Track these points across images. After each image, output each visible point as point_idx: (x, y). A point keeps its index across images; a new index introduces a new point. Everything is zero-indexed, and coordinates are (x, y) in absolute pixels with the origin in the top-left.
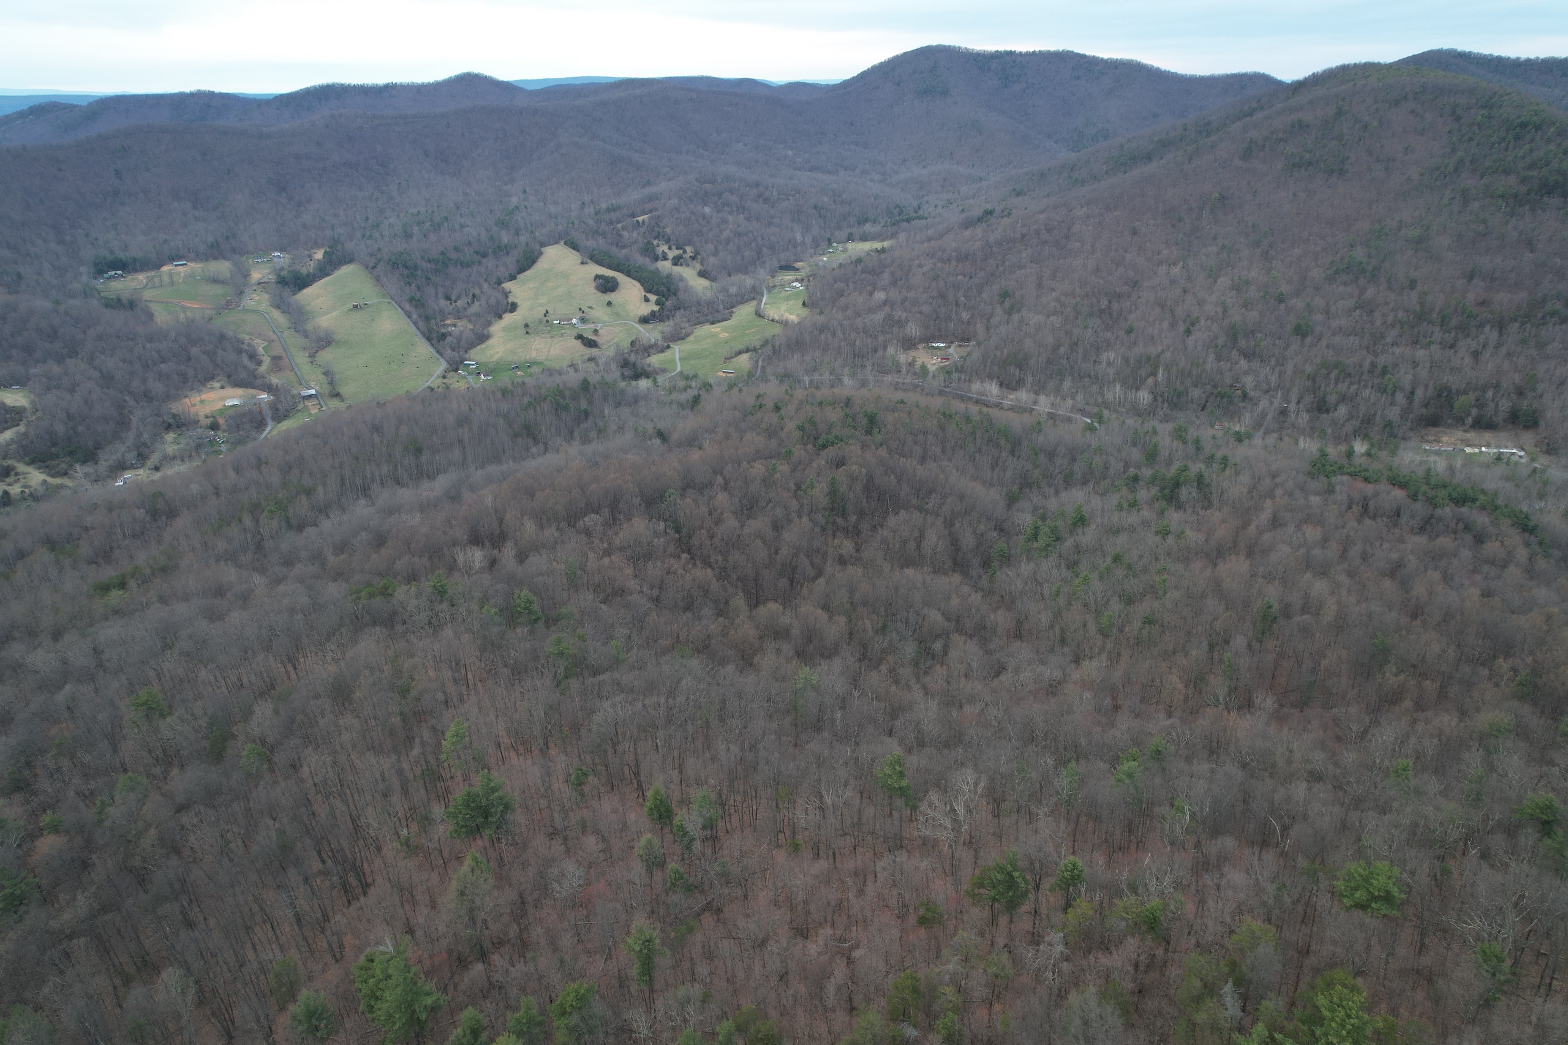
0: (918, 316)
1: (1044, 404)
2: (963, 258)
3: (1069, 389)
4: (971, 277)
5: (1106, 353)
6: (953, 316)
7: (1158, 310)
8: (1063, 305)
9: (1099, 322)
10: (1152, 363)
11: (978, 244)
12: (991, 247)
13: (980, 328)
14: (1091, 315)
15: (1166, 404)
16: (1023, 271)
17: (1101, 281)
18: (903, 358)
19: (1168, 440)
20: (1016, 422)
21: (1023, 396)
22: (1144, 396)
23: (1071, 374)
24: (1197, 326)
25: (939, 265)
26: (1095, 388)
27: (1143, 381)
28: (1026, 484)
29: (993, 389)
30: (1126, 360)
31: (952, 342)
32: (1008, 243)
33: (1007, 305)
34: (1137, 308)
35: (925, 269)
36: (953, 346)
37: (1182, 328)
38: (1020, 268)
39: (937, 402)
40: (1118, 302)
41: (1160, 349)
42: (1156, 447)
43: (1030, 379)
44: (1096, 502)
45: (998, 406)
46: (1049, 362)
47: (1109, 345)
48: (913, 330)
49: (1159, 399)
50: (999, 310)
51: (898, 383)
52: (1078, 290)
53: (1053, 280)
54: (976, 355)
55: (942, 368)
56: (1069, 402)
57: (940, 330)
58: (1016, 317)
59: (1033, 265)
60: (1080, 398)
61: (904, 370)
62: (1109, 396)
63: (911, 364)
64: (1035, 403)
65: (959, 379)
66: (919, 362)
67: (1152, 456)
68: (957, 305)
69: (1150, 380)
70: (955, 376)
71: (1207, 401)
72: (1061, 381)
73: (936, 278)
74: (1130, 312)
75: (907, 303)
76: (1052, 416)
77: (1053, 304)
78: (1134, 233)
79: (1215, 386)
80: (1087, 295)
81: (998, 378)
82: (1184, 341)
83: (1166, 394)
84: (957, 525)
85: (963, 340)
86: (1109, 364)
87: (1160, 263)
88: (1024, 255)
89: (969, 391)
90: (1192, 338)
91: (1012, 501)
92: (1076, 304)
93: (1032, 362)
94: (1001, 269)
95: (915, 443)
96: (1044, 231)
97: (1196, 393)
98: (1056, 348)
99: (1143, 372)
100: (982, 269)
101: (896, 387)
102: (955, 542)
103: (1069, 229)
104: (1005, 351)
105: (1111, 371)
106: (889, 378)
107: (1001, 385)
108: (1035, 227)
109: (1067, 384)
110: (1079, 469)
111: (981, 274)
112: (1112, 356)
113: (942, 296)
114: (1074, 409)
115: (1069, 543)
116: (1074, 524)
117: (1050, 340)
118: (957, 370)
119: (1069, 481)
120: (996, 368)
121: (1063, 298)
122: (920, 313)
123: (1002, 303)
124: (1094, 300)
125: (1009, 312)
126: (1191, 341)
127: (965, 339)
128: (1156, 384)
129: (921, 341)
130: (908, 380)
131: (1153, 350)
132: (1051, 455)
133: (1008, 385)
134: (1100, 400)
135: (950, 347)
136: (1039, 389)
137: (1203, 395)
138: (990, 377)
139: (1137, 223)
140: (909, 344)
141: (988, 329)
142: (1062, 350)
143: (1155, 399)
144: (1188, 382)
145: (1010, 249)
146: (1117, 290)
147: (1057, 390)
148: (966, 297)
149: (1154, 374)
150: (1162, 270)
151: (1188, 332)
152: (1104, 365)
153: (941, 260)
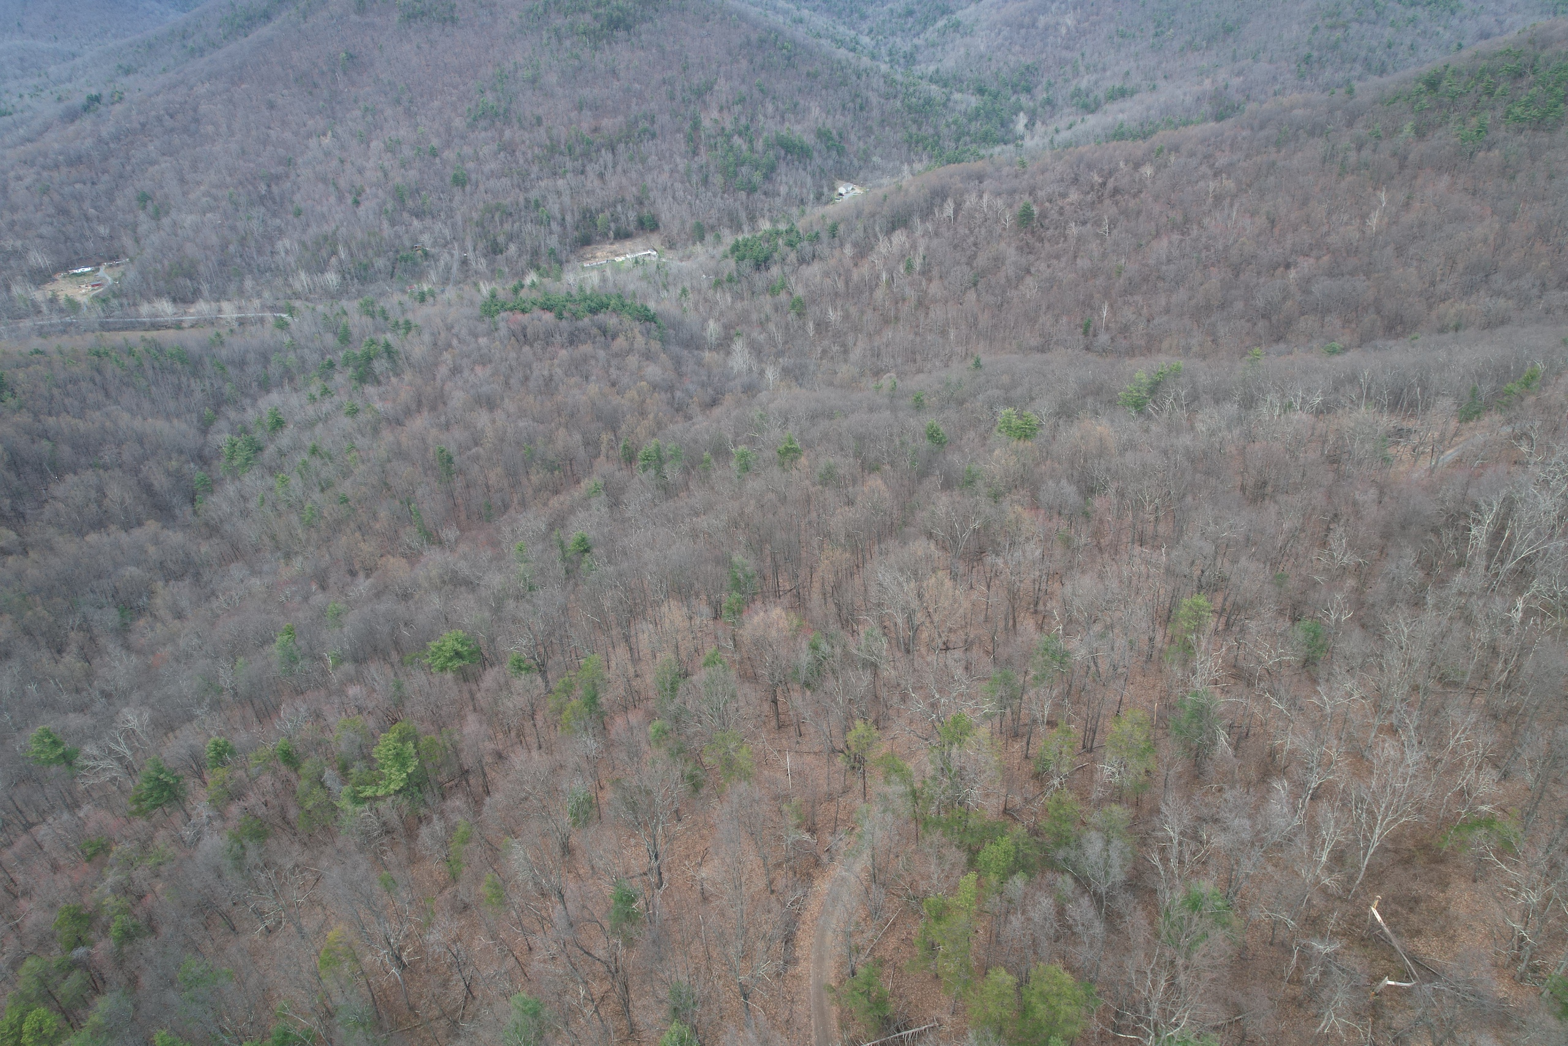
0: (38, 241)
1: (229, 311)
2: (77, 160)
3: (253, 288)
4: (93, 183)
5: (280, 242)
6: (88, 233)
7: (321, 185)
8: (215, 199)
9: (263, 210)
10: (329, 242)
11: (89, 142)
12: (107, 144)
13: (127, 241)
14: (251, 204)
15: (356, 280)
16: (157, 167)
17: (252, 165)
18: (39, 295)
19: (357, 317)
20: (192, 339)
21: (202, 308)
22: (332, 278)
23: (251, 272)
24: (364, 196)
25: (45, 174)
26: (279, 282)
27: (326, 262)
28: (219, 402)
29: (165, 308)
30: (303, 244)
31: (99, 264)
32: (127, 136)
33: (150, 208)
34: (299, 188)
35: (28, 181)
36: (102, 268)
37: (350, 201)
38: (153, 163)
39: (85, 342)
40: (277, 184)
41: (334, 226)
42: (346, 328)
43: (205, 288)
44: (294, 400)
45: (178, 326)
46: (222, 263)
47: (281, 231)
48: (38, 259)
49: (348, 276)
50: (142, 216)
51: (42, 327)
52: (228, 179)
53: (195, 172)
54: (132, 274)
55: (96, 297)
56: (257, 302)
57: (76, 253)
58: (166, 221)
59: (166, 158)
60: (266, 294)
61: (44, 309)
62: (298, 286)
63: (53, 300)
64: (220, 311)
65: (121, 305)
66: (62, 297)
67: (345, 338)
68: (88, 219)
69: (334, 260)
70: (114, 302)
71: (394, 268)
72: (242, 281)
73: (46, 191)
74: (293, 193)
75: (17, 228)
76: (242, 322)
77: (204, 199)
78: (272, 106)
79: (397, 252)
80: (241, 183)
81: (169, 293)
82: (355, 212)
83: (353, 270)
85: (111, 259)
86: (287, 252)
87: (309, 135)
88: (151, 148)
89: (139, 316)
90: (362, 208)
91: (205, 426)
92: (231, 195)
93: (202, 268)
94: (128, 168)
95: (68, 395)
96: (167, 117)
97: (380, 263)
98: (224, 246)
99: (324, 253)
100: (104, 172)
101: (42, 332)
102: (148, 488)
103: (195, 110)
104: (166, 262)
105: (291, 259)
106: (26, 324)
107: (174, 301)
108: (153, 113)
109: (249, 283)
110: (274, 370)
111: (106, 177)
112: (287, 242)
113: (63, 212)
114: (264, 307)
115: (271, 449)
116: (274, 429)
117: (214, 240)
118: (115, 296)
119: (265, 386)
120: (162, 283)
121: (214, 191)
122: (41, 237)
123: (144, 208)
124: (250, 187)
125: (157, 216)
126: (361, 211)
127: (113, 257)
128: (341, 262)
129: (56, 271)
130: (56, 320)
131: (328, 229)
132: (242, 364)
133: (181, 299)
134: (289, 292)
135: (98, 270)
136: (220, 294)
137: (388, 263)
138: (159, 294)
139: (270, 95)
140: (41, 277)
141: (137, 241)
142: (232, 248)
143: (344, 278)
144: (370, 252)
145: (132, 143)
146: (273, 171)
147: (241, 292)
148: (95, 208)
149: (334, 253)
150: (313, 142)
151: (357, 203)
152: (283, 254)
153: (44, 168)
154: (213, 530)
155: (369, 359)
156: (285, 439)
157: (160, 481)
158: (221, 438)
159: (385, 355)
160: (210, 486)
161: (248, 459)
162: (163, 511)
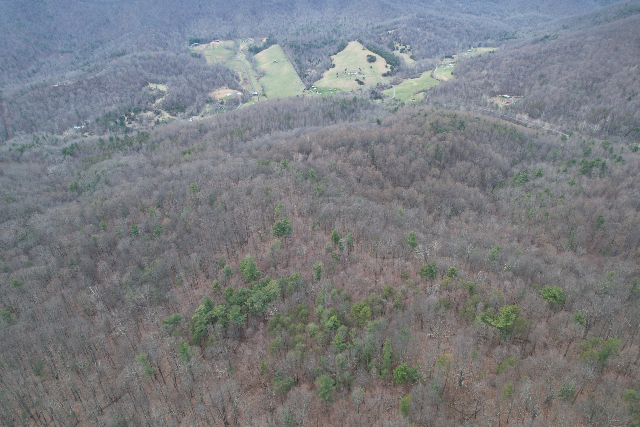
0: (499, 82)
1: (547, 126)
2: (527, 58)
3: (561, 121)
4: (528, 67)
5: (583, 106)
6: (516, 84)
7: (617, 88)
8: (568, 83)
9: (584, 91)
10: (606, 112)
11: (535, 52)
12: (541, 54)
13: (527, 90)
14: (581, 88)
15: (607, 132)
16: (553, 66)
17: (591, 73)
18: (489, 100)
19: (598, 147)
20: (527, 131)
21: (538, 122)
22: (597, 127)
23: (564, 114)
24: (635, 97)
25: (515, 60)
26: (573, 122)
27: (598, 120)
28: (523, 157)
29: (525, 117)
30: (593, 110)
31: (513, 96)
32: (550, 52)
33: (542, 81)
34: (606, 87)
35: (508, 62)
36: (513, 97)
37: (627, 97)
38: (552, 64)
39: (493, 120)
40: (597, 83)
41: (612, 106)
42: (590, 149)
43: (543, 115)
44: (551, 169)
45: (526, 125)
46: (555, 108)
47: (587, 102)
48: (496, 88)
49: (605, 129)
50: (537, 82)
51: (484, 111)
52: (578, 76)
53: (567, 71)
54: (521, 102)
55: (505, 106)
56: (559, 127)
57: (508, 90)
58: (544, 86)
59: (559, 63)
60: (565, 125)
61: (488, 105)
62: (580, 126)
63: (492, 103)
64: (543, 125)
65: (511, 112)
66: (495, 103)
67: (587, 153)
68: (519, 79)
69: (602, 121)
70: (510, 110)
71: (629, 132)
72: (558, 117)
73: (511, 66)
74: (602, 88)
75: (496, 77)
76: (549, 132)
77: (564, 82)
78: (617, 49)
79: (636, 126)
80: (582, 79)
81: (529, 113)
82: (626, 103)
83: (608, 127)
84: (486, 169)
85: (518, 95)
86: (584, 111)
87: (626, 65)
88: (556, 58)
89: (515, 117)
90: (631, 102)
91: (513, 164)
92: (575, 83)
93: (546, 107)
94: (543, 64)
95: (478, 135)
96: (569, 47)
97: (624, 128)
98: (560, 102)
99: (600, 117)
100: (534, 63)
101: (483, 113)
102: (483, 176)
103: (582, 46)
104: (535, 101)
105: (584, 115)
106: (480, 108)
107: (530, 116)
108: (565, 45)
109: (561, 118)
110: (550, 154)
111: (533, 66)
112: (586, 107)
113: (512, 74)
114: (561, 129)
115: (531, 182)
116: (537, 176)
117: (558, 98)
118: (511, 108)
119: (543, 159)
120: (529, 108)
121: (569, 79)
122: (501, 81)
123: (540, 80)
124: (585, 81)
125: (542, 84)
126: (629, 104)
127: (518, 94)
128: (605, 122)
129: (498, 94)
130: (489, 110)
131: (608, 106)
132: (539, 147)
133: (532, 116)
134: (575, 127)
135: (511, 97)
136: (547, 119)
137: (628, 130)
138: (526, 112)
139: (619, 45)
140: (493, 94)
141: (530, 91)
142: (562, 103)
143: (602, 129)
144: (622, 122)
145: (550, 55)
146: (599, 77)
147: (555, 121)
148: (523, 76)
149: (605, 118)
150: (625, 69)
151: (630, 99)
152: (582, 111)
153: (516, 58)
154: (494, 200)
155: (592, 166)
156: (538, 181)
157: (488, 176)
158: (516, 170)
159: (601, 167)
160: (502, 185)
161: (521, 182)
162: (483, 186)
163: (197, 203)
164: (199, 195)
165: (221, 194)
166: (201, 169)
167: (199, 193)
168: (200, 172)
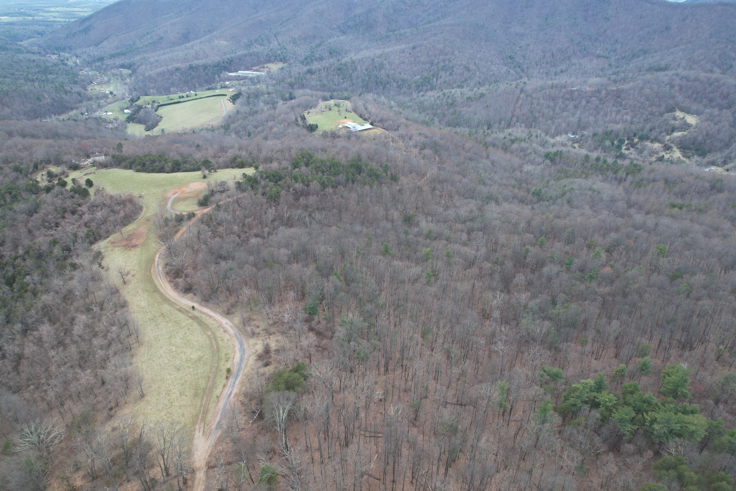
163: (655, 269)
164: (663, 262)
165: (694, 274)
166: (684, 233)
167: (665, 259)
168: (681, 236)
